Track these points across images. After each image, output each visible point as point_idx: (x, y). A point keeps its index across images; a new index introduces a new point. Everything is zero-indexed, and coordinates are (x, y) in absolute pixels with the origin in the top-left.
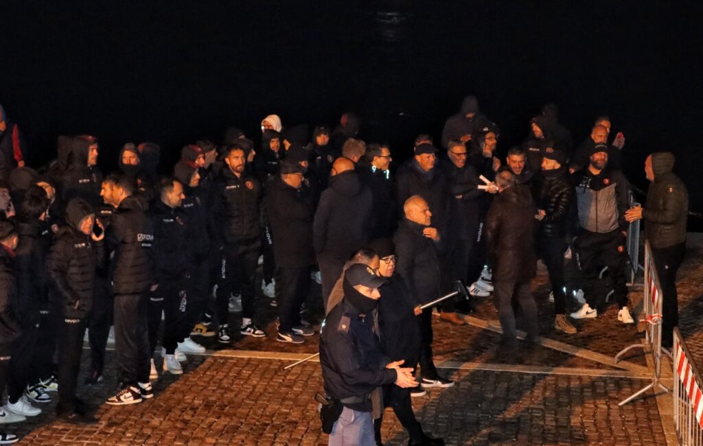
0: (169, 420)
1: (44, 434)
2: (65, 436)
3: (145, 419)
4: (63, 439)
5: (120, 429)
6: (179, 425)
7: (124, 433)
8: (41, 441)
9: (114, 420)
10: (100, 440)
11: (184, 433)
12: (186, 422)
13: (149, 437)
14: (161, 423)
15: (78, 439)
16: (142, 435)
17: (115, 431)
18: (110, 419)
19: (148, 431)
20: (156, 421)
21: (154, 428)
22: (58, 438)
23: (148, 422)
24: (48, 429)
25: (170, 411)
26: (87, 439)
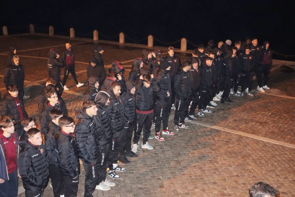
0: (289, 115)
1: (254, 114)
2: (260, 115)
3: (282, 114)
4: (259, 116)
5: (275, 116)
6: (291, 117)
7: (276, 117)
8: (253, 116)
9: (273, 113)
10: (269, 117)
11: (293, 119)
12: (293, 116)
13: (282, 119)
14: (286, 116)
15: (263, 116)
16: (281, 118)
17: (273, 116)
18: (272, 113)
19: (283, 117)
20: (285, 115)
21: (284, 117)
22: (258, 116)
23: (283, 115)
24: (255, 113)
25: (289, 113)
26: (265, 117)
